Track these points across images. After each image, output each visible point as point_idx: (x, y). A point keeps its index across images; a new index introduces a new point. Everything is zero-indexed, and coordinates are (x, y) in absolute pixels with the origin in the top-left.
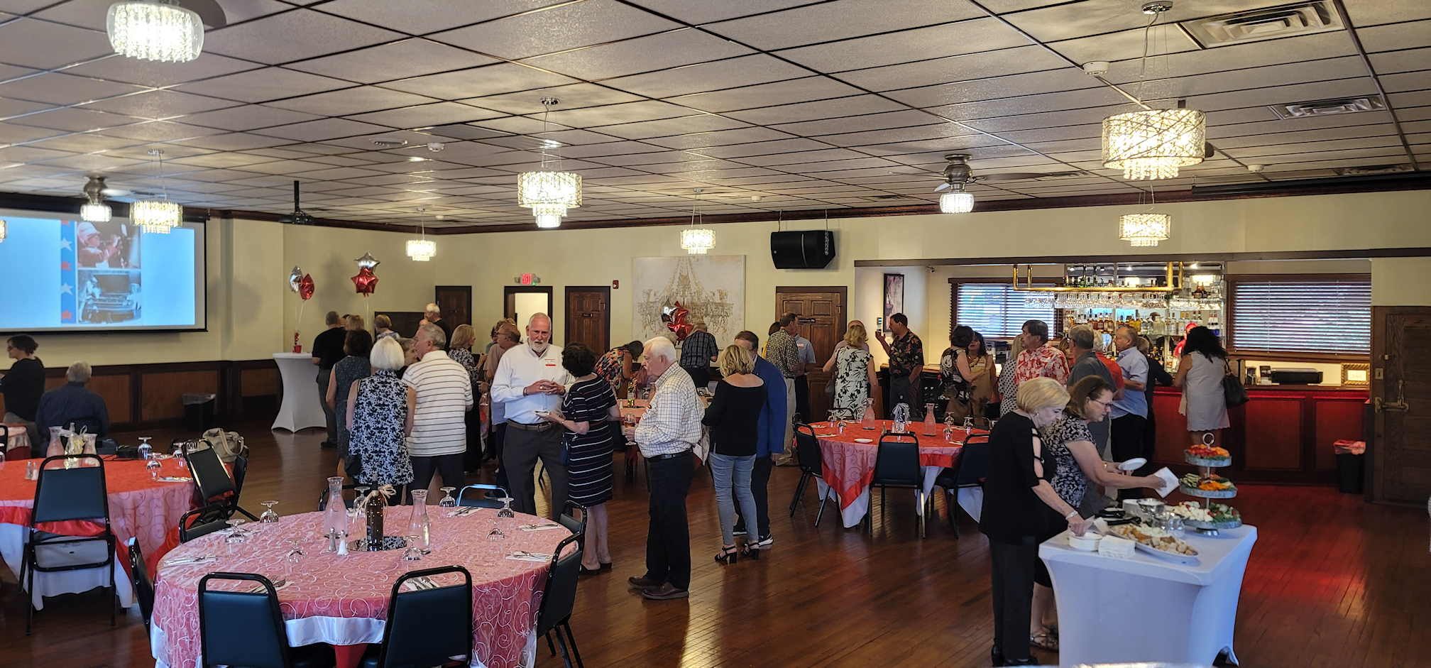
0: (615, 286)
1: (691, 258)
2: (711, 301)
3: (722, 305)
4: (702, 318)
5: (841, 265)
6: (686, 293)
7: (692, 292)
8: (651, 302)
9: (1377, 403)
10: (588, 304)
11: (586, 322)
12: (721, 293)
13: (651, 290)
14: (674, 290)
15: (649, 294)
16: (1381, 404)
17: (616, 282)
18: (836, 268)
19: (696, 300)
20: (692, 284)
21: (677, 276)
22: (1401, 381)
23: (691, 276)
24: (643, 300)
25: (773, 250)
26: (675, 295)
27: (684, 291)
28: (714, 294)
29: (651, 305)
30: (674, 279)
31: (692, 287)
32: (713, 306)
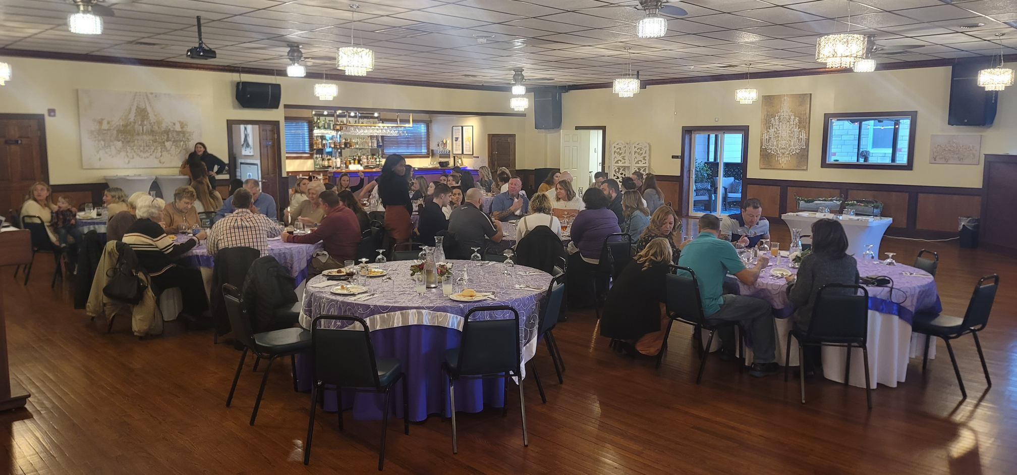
0: (52, 114)
1: (149, 95)
2: (172, 129)
3: (184, 133)
4: (164, 142)
6: (145, 122)
7: (151, 122)
8: (105, 130)
10: (13, 132)
11: (14, 148)
12: (180, 122)
13: (102, 120)
14: (132, 120)
15: (100, 122)
17: (52, 112)
18: (278, 108)
19: (156, 128)
20: (151, 115)
21: (134, 108)
22: (496, 162)
23: (149, 109)
24: (93, 127)
26: (132, 124)
27: (142, 121)
28: (174, 124)
29: (105, 132)
30: (130, 109)
31: (152, 118)
32: (175, 135)
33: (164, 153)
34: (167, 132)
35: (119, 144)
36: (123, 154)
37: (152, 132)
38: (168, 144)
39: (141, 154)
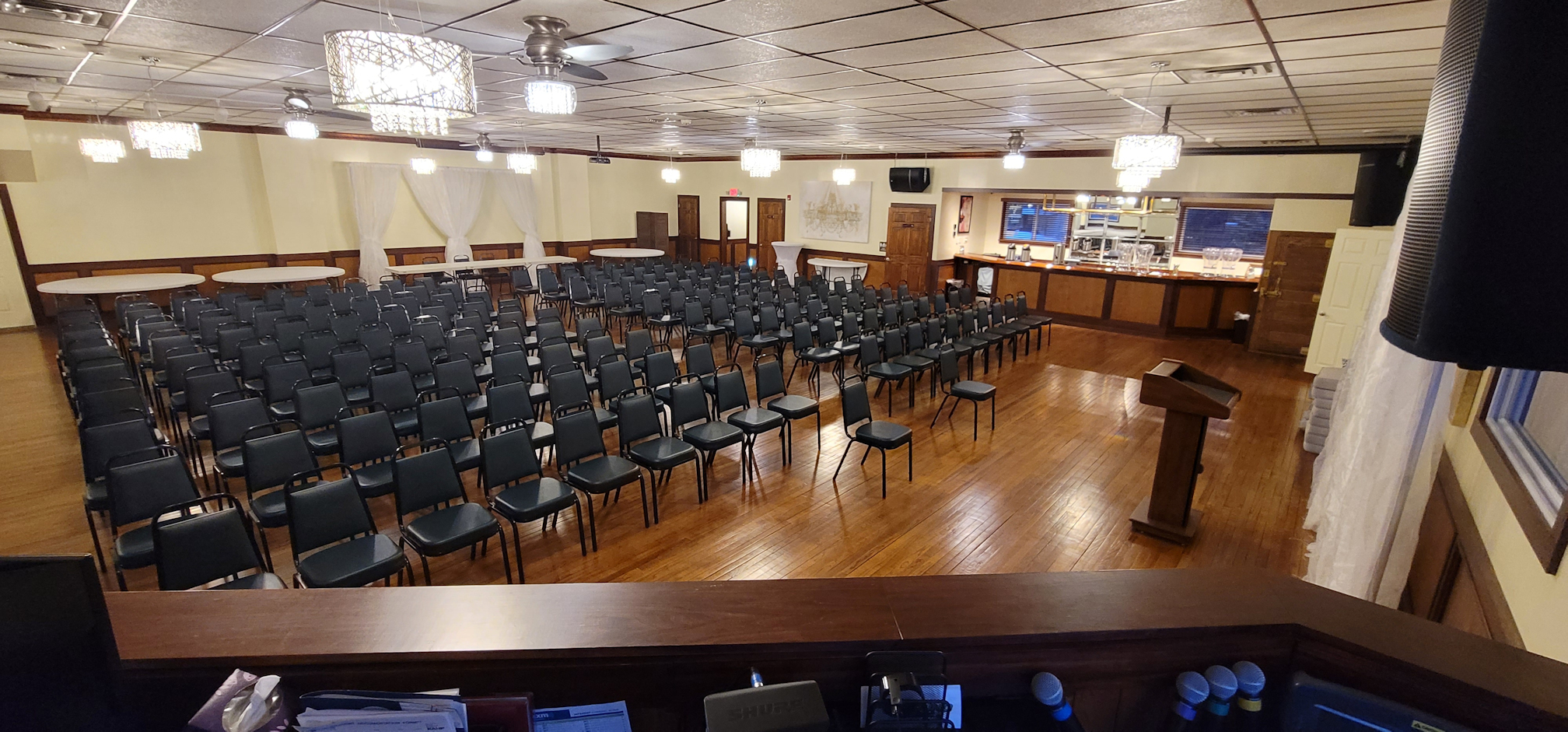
0: (788, 199)
2: (849, 210)
3: (856, 213)
4: (843, 221)
5: (933, 191)
6: (833, 205)
7: (837, 204)
8: (811, 210)
9: (1262, 291)
10: (772, 210)
11: (770, 220)
12: (854, 205)
13: (811, 203)
14: (826, 203)
15: (810, 205)
16: (1264, 292)
17: (789, 196)
18: (930, 192)
19: (839, 210)
20: (837, 200)
21: (828, 194)
22: (1279, 279)
23: (836, 195)
24: (806, 208)
25: (891, 178)
26: (826, 206)
28: (851, 206)
29: (811, 212)
30: (826, 195)
31: (838, 201)
32: (850, 214)
33: (843, 230)
34: (846, 213)
35: (818, 221)
36: (820, 228)
37: (837, 213)
38: (845, 222)
39: (830, 230)
